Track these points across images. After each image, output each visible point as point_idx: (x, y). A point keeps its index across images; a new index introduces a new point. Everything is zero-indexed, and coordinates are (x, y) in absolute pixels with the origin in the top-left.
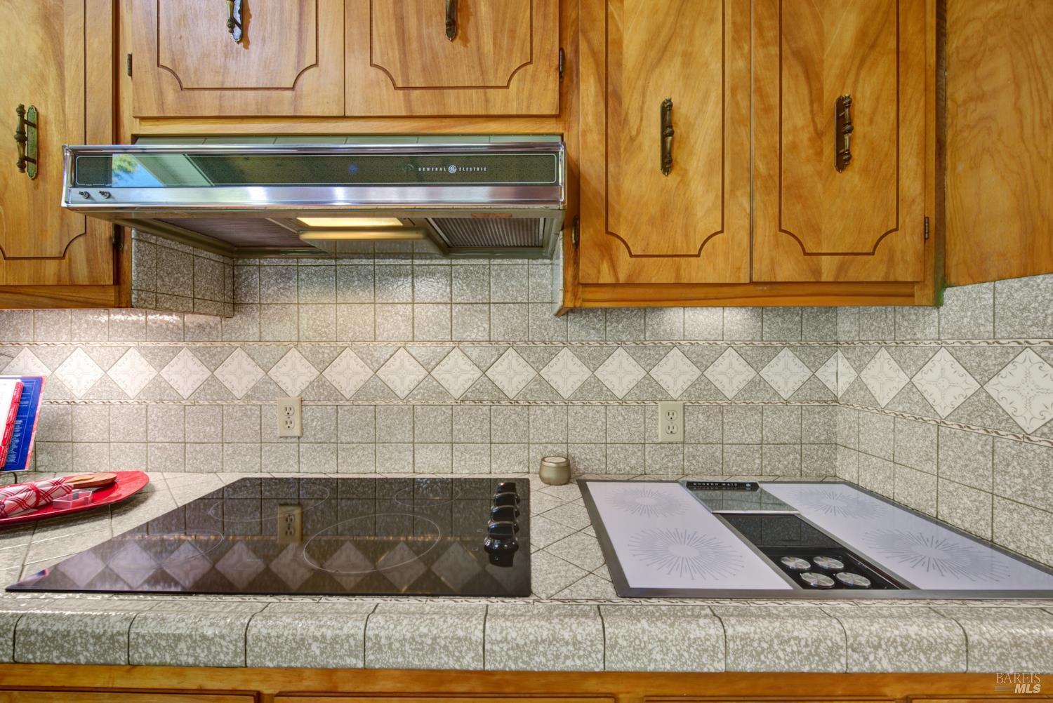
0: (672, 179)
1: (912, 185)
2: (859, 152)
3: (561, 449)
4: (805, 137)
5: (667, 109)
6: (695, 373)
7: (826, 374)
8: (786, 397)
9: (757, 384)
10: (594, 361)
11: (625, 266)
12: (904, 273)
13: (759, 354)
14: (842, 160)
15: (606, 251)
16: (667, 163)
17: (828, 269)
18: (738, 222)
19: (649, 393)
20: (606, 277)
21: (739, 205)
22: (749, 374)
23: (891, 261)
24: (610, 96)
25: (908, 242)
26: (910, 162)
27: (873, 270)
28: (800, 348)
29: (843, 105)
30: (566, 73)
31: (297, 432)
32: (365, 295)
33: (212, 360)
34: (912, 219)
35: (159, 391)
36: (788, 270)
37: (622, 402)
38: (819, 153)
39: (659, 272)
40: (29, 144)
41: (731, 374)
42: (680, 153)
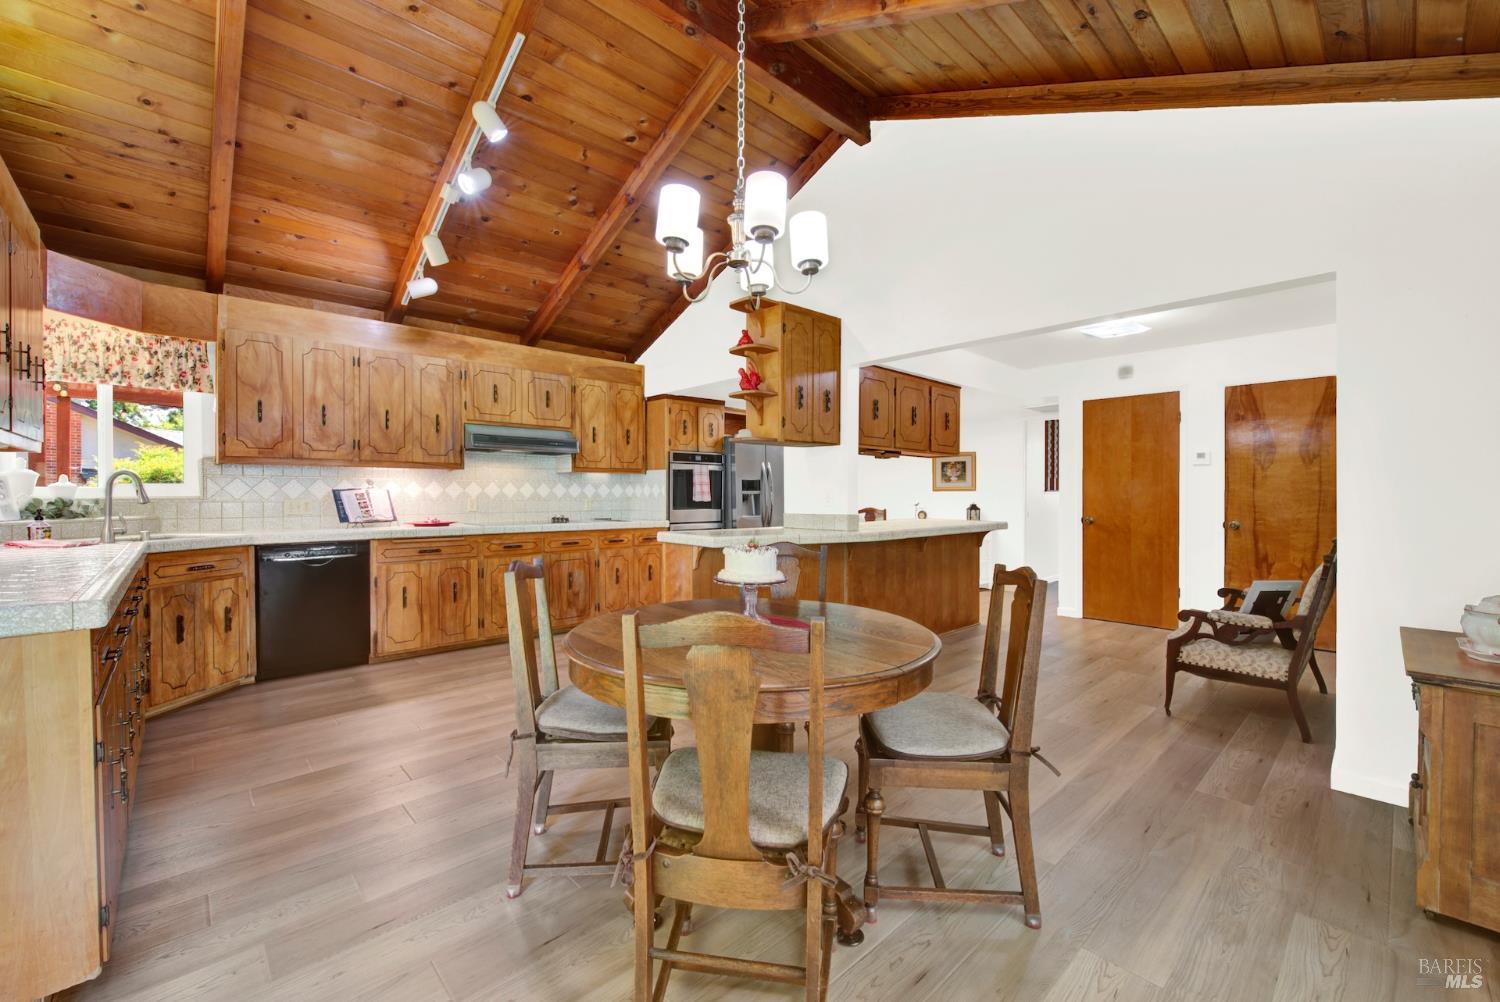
0: (595, 445)
1: (641, 449)
2: (631, 441)
4: (621, 437)
5: (594, 429)
6: (594, 490)
7: (627, 490)
8: (617, 497)
9: (610, 494)
10: (568, 487)
11: (585, 463)
12: (640, 467)
14: (628, 443)
15: (581, 460)
16: (594, 441)
18: (608, 455)
19: (583, 495)
20: (581, 466)
21: (608, 450)
22: (608, 492)
23: (637, 465)
24: (582, 424)
25: (640, 460)
26: (641, 444)
27: (633, 466)
28: (620, 484)
29: (628, 431)
30: (573, 417)
31: (475, 509)
32: (497, 465)
33: (444, 486)
34: (641, 456)
36: (618, 466)
37: (575, 500)
39: (592, 465)
40: (438, 424)
41: (604, 491)
42: (597, 438)
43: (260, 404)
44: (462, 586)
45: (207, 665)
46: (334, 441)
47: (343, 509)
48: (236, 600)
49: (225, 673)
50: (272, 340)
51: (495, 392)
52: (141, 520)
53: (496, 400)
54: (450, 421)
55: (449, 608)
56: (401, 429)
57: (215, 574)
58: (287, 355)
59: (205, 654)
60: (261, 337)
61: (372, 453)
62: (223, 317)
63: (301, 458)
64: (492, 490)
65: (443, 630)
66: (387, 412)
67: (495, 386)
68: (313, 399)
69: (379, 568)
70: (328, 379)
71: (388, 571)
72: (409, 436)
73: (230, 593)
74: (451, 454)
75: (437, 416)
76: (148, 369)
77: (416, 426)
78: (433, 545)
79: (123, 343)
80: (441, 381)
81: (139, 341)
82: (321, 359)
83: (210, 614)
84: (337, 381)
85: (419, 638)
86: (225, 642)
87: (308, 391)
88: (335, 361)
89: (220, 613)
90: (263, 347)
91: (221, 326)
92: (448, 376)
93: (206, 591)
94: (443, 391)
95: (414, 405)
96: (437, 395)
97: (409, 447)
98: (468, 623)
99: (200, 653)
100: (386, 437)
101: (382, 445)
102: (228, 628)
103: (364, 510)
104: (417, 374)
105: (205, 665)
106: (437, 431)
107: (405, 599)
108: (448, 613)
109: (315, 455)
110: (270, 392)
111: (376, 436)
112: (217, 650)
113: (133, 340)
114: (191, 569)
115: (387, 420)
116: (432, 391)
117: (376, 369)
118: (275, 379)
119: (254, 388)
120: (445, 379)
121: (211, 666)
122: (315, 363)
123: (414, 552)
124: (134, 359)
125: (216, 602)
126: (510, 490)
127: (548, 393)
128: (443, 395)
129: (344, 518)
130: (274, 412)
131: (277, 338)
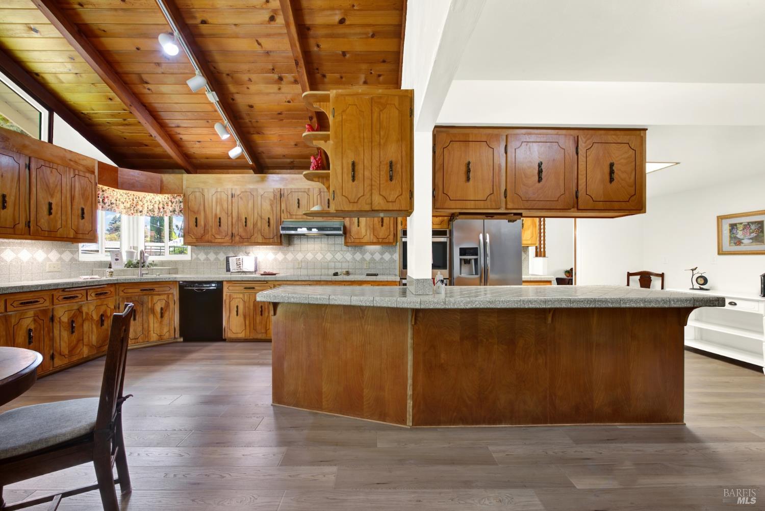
0: (359, 228)
1: (392, 229)
2: (384, 224)
3: (347, 270)
4: (377, 222)
6: (371, 256)
8: (387, 260)
9: (382, 258)
10: (353, 254)
11: (353, 240)
12: (391, 240)
13: (382, 253)
14: (382, 226)
15: (350, 238)
16: (358, 226)
17: (380, 240)
18: (368, 234)
19: (363, 259)
20: (350, 241)
21: (368, 232)
22: (380, 257)
23: (389, 240)
25: (391, 237)
26: (392, 226)
27: (387, 241)
28: (390, 252)
31: (300, 267)
33: (285, 255)
34: (392, 233)
35: (276, 260)
36: (375, 240)
37: (359, 262)
38: (379, 225)
39: (358, 241)
40: (269, 222)
41: (377, 257)
42: (360, 224)
43: (196, 219)
44: (265, 307)
45: (150, 331)
46: (224, 234)
47: (229, 266)
48: (167, 304)
49: (160, 336)
50: (201, 191)
51: (299, 203)
52: (169, 269)
53: (299, 207)
54: (275, 220)
55: (258, 318)
56: (252, 226)
57: (154, 293)
58: (206, 196)
59: (148, 326)
60: (197, 190)
61: (239, 238)
62: (185, 182)
63: (211, 242)
64: (310, 256)
65: (255, 329)
66: (246, 218)
67: (298, 200)
68: (216, 215)
69: (226, 295)
70: (222, 205)
71: (230, 296)
72: (256, 229)
73: (164, 301)
74: (275, 237)
75: (269, 218)
76: (171, 209)
77: (259, 224)
78: (251, 285)
79: (164, 200)
80: (271, 200)
81: (168, 198)
82: (219, 197)
83: (152, 310)
84: (225, 205)
85: (244, 332)
86: (161, 322)
87: (214, 213)
88: (224, 197)
89: (158, 309)
90: (198, 194)
91: (184, 187)
92: (274, 197)
93: (150, 300)
94: (271, 205)
95: (258, 214)
96: (269, 208)
97: (256, 235)
98: (268, 328)
99: (146, 326)
100: (245, 230)
101: (243, 234)
102: (162, 316)
103: (238, 266)
104: (259, 198)
105: (149, 331)
106: (269, 226)
107: (237, 311)
108: (258, 321)
109: (216, 241)
110: (200, 214)
111: (241, 230)
112: (156, 325)
113: (166, 198)
114: (142, 290)
115: (246, 222)
116: (266, 206)
117: (241, 198)
118: (202, 208)
119: (194, 212)
120: (272, 199)
121: (152, 332)
122: (217, 199)
123: (242, 288)
124: (167, 205)
125: (156, 305)
126: (319, 257)
127: (329, 200)
128: (272, 207)
129: (228, 270)
130: (201, 222)
131: (203, 190)
